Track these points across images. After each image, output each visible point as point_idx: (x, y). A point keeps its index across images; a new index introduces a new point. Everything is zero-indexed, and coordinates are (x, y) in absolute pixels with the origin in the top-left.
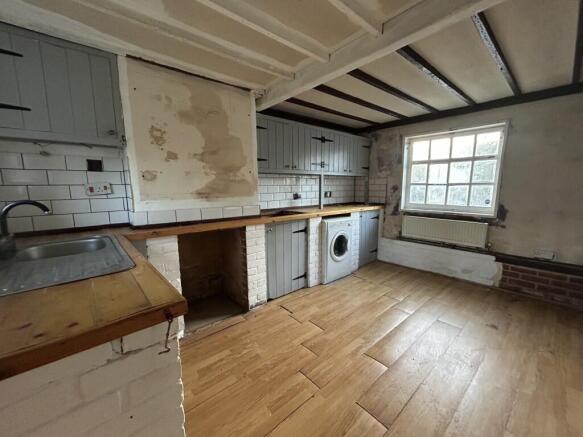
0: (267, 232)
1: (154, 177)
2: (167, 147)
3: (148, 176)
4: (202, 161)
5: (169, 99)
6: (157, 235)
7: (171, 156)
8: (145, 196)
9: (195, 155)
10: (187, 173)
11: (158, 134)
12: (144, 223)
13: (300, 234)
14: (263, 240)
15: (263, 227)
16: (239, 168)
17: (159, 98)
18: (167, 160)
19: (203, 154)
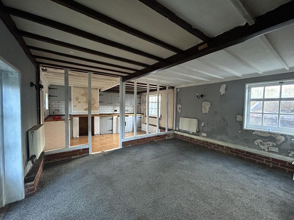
0: (100, 118)
1: (76, 106)
2: (79, 101)
3: (75, 106)
4: (86, 103)
5: (80, 92)
6: (75, 117)
7: (80, 102)
8: (74, 109)
9: (84, 102)
10: (83, 105)
11: (77, 98)
12: (73, 114)
13: (110, 120)
14: (99, 120)
15: (99, 117)
16: (94, 104)
17: (78, 92)
18: (78, 103)
19: (86, 102)
